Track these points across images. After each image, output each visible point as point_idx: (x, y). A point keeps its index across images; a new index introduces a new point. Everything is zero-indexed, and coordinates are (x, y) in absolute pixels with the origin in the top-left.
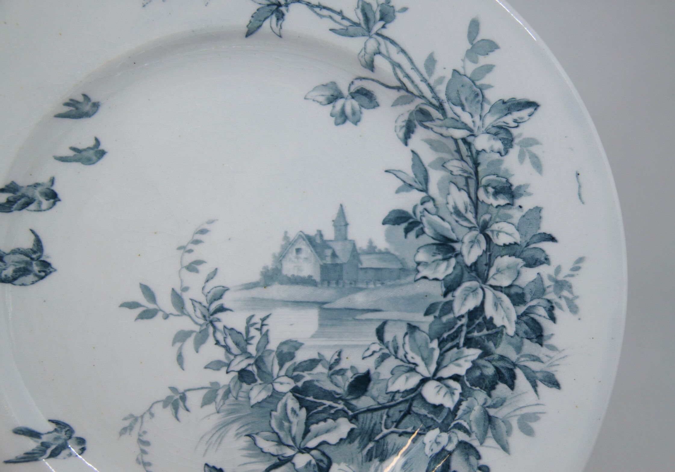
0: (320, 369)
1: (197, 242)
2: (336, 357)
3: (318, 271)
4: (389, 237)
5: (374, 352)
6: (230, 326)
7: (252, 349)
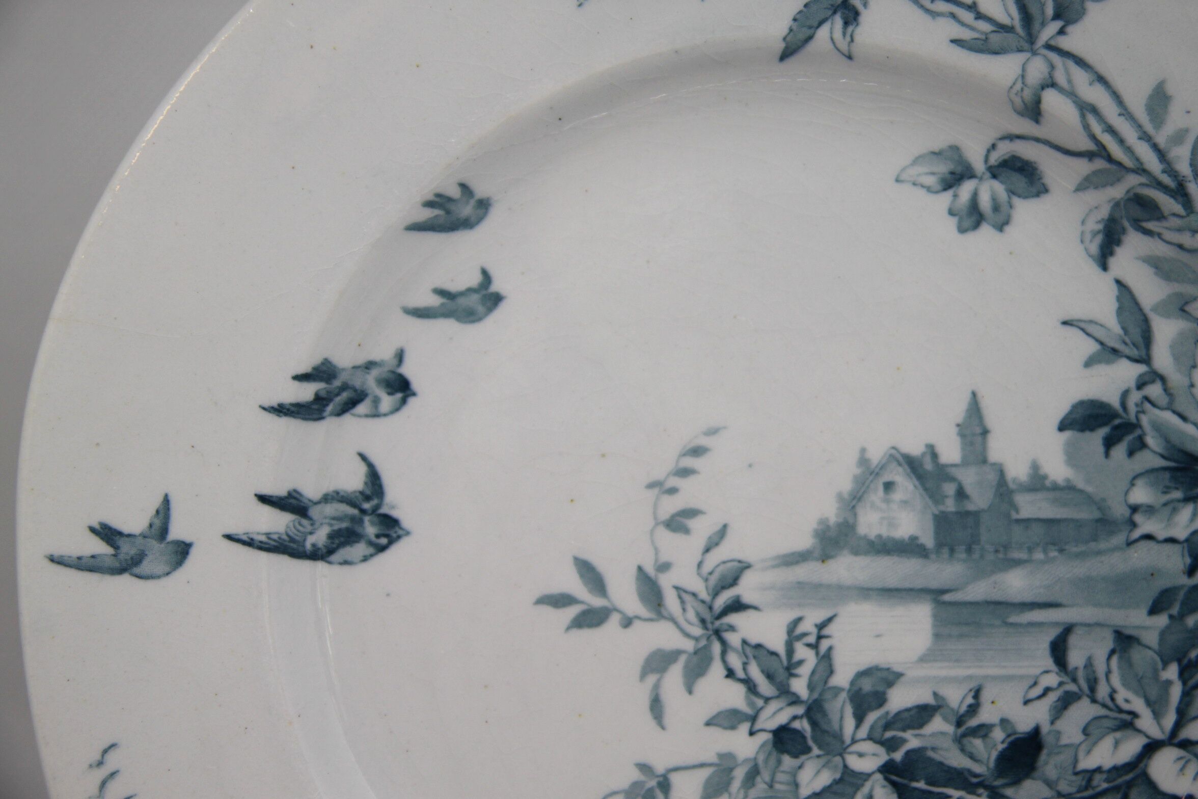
0: (938, 725)
1: (685, 472)
2: (970, 700)
3: (930, 526)
4: (1072, 456)
5: (1047, 690)
6: (754, 639)
7: (799, 686)
